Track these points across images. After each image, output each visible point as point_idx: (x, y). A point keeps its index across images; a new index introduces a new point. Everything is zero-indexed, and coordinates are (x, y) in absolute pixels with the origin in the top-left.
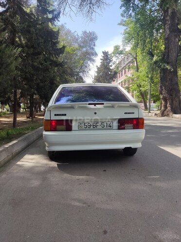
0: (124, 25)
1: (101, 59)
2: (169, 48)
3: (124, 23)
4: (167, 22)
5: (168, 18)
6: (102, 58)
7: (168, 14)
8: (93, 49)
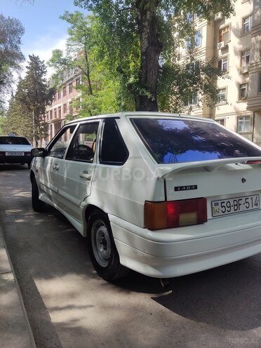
0: (68, 21)
1: (27, 67)
2: (147, 67)
3: (69, 17)
4: (145, 29)
5: (146, 24)
6: (28, 65)
7: (146, 18)
8: (16, 47)
